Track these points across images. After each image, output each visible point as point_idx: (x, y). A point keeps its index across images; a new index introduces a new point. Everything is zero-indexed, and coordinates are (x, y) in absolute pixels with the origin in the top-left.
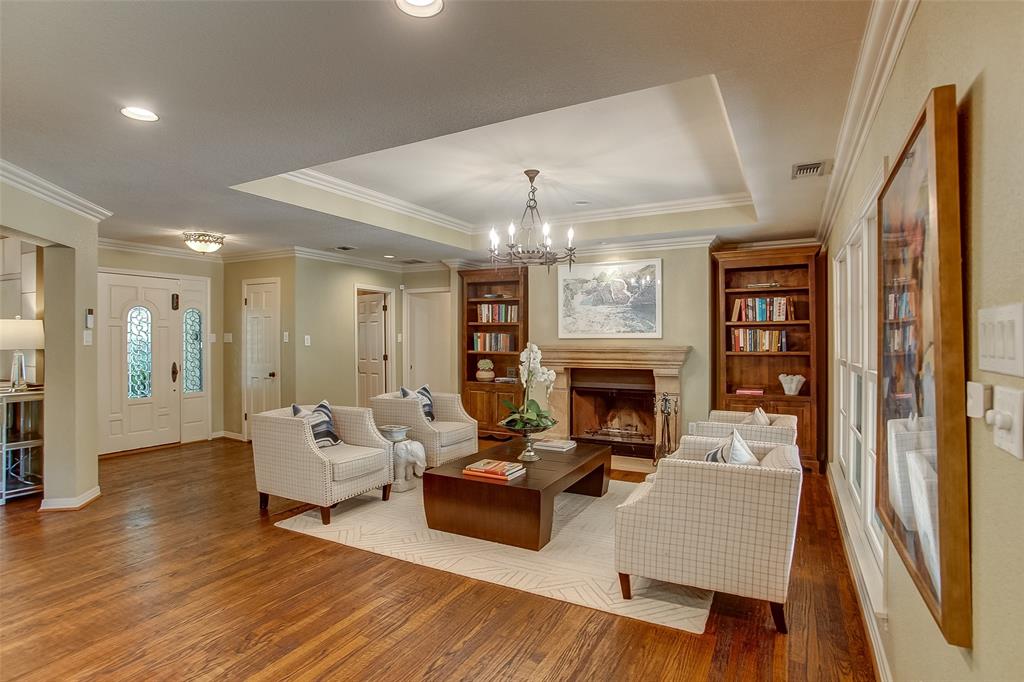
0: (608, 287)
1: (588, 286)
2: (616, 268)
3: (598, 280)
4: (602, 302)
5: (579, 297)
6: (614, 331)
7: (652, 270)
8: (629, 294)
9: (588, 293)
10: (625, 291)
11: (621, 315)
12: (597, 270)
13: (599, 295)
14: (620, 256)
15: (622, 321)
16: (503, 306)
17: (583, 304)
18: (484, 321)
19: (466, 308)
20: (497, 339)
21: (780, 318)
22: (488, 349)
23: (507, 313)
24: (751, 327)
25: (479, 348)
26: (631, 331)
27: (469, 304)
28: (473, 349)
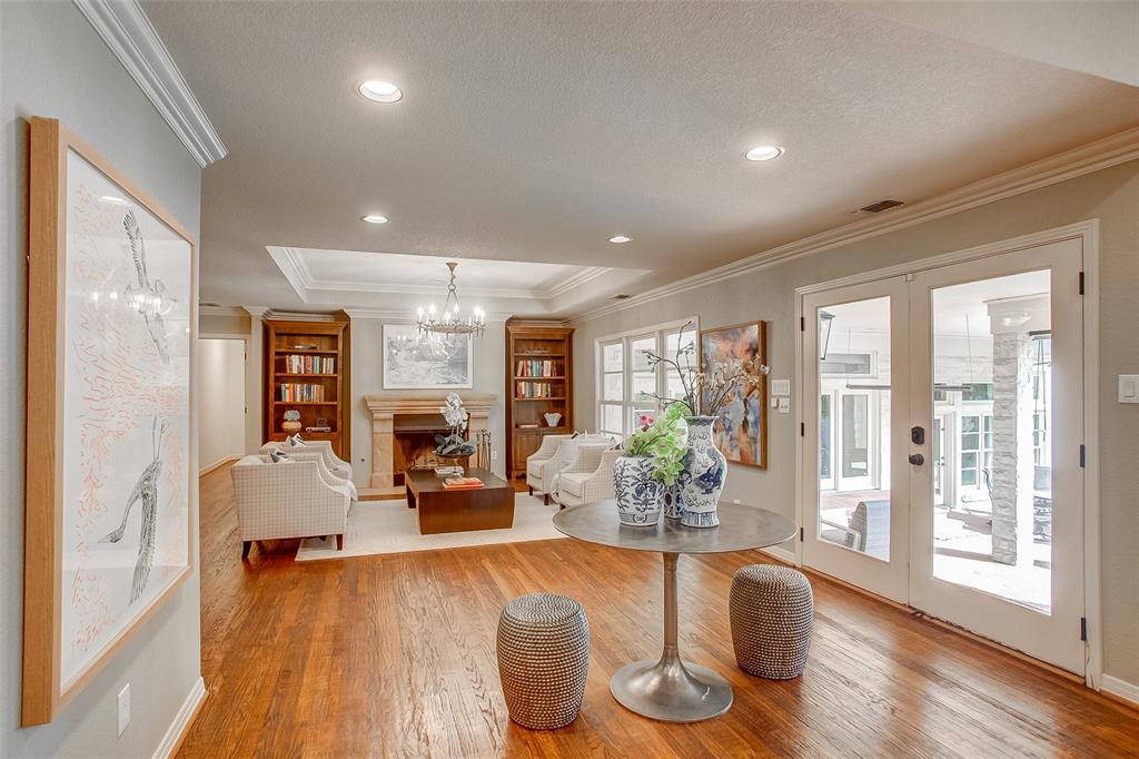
0: (429, 346)
1: (411, 345)
4: (424, 359)
5: (403, 354)
6: (434, 382)
9: (411, 350)
10: (444, 352)
11: (439, 370)
13: (421, 353)
15: (441, 375)
16: (317, 358)
17: (406, 359)
18: (295, 371)
19: (273, 358)
20: (309, 390)
21: (547, 375)
22: (298, 400)
23: (321, 365)
24: (531, 381)
25: (287, 398)
26: (449, 383)
27: (277, 354)
28: (280, 399)
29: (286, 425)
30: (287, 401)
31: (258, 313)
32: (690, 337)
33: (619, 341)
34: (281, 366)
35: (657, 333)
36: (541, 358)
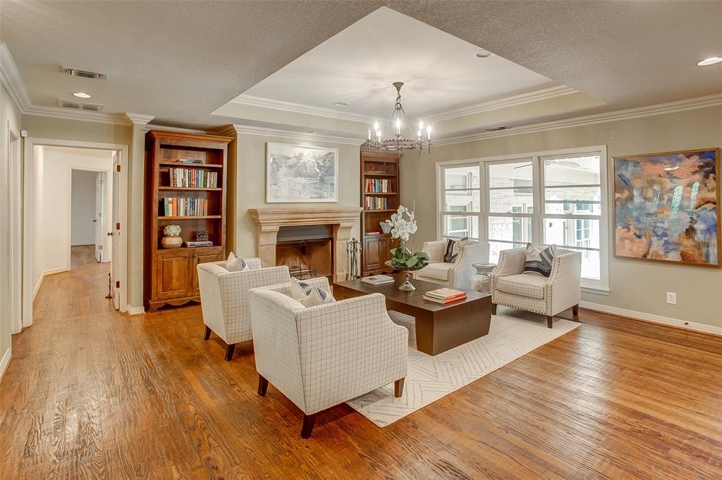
0: (304, 164)
1: (291, 162)
2: (310, 151)
3: (299, 157)
4: (300, 175)
5: (283, 170)
6: (308, 197)
7: (332, 156)
8: (318, 170)
9: (291, 167)
10: (316, 168)
11: (313, 185)
12: (298, 150)
13: (298, 170)
14: (312, 142)
15: (313, 190)
16: (201, 172)
17: (286, 174)
18: (179, 185)
19: (157, 171)
20: (193, 203)
21: (385, 191)
22: (182, 215)
23: (205, 178)
24: (374, 196)
25: (170, 213)
26: (320, 197)
27: (161, 166)
28: (163, 215)
29: (168, 241)
30: (171, 215)
31: (141, 122)
32: (592, 165)
33: (477, 163)
34: (166, 179)
35: (535, 159)
36: (380, 177)
